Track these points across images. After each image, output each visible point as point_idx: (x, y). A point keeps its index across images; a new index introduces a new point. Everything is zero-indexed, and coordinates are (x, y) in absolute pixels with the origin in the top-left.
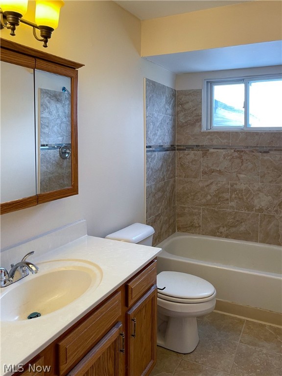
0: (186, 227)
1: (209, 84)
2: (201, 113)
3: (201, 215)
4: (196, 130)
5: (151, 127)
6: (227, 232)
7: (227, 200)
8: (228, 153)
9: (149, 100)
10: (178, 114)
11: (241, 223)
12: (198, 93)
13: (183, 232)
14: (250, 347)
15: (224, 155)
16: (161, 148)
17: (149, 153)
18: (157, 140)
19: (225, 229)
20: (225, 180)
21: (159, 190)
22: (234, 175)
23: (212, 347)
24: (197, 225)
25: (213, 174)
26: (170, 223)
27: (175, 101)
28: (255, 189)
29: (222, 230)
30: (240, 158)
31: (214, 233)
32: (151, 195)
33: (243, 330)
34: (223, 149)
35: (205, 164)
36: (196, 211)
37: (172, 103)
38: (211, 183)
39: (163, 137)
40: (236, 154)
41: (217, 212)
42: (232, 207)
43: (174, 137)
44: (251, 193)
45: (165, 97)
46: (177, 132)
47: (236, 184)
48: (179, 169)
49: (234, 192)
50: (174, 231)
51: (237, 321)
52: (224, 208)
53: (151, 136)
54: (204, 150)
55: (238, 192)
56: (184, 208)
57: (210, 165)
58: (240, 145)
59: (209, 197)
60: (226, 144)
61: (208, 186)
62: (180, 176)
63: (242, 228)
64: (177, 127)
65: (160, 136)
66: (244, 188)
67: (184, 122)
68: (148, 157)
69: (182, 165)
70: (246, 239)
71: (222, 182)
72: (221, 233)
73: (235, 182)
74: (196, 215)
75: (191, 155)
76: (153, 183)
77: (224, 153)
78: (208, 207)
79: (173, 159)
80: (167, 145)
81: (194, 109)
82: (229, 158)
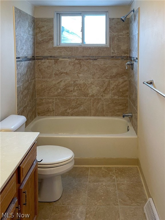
0: (44, 112)
1: (58, 15)
2: (53, 34)
3: (54, 103)
4: (50, 46)
5: (20, 43)
6: (72, 112)
7: (72, 91)
8: (72, 61)
9: (17, 24)
10: (36, 35)
11: (81, 105)
12: (51, 20)
13: (42, 116)
14: (95, 184)
15: (69, 62)
16: (26, 59)
17: (18, 63)
18: (23, 53)
19: (71, 110)
20: (70, 78)
21: (25, 89)
22: (76, 75)
23: (72, 191)
24: (52, 110)
25: (62, 75)
26: (33, 111)
27: (34, 26)
28: (90, 83)
29: (69, 111)
30: (80, 63)
31: (63, 114)
32: (20, 93)
33: (89, 174)
34: (68, 58)
35: (56, 69)
36: (51, 100)
37: (32, 26)
38: (61, 81)
39: (27, 51)
40: (77, 61)
41: (65, 100)
42: (75, 96)
43: (34, 51)
44: (87, 86)
45: (28, 22)
46: (36, 47)
47: (77, 81)
48: (38, 73)
49: (76, 85)
50: (35, 116)
51: (85, 169)
52: (69, 97)
53: (19, 50)
54: (56, 59)
55: (78, 85)
56: (42, 99)
57: (60, 69)
58: (79, 55)
59: (60, 90)
60: (71, 55)
61: (58, 83)
62: (39, 78)
63: (82, 109)
64: (36, 44)
65: (25, 50)
66: (82, 83)
67: (41, 40)
68: (17, 65)
69: (40, 70)
70: (84, 115)
71: (68, 79)
72: (68, 113)
73: (76, 79)
74: (51, 103)
75: (47, 63)
76: (22, 84)
77: (69, 61)
78: (59, 97)
79: (34, 66)
80: (30, 56)
81: (48, 31)
82: (72, 64)
